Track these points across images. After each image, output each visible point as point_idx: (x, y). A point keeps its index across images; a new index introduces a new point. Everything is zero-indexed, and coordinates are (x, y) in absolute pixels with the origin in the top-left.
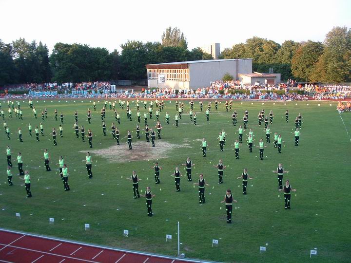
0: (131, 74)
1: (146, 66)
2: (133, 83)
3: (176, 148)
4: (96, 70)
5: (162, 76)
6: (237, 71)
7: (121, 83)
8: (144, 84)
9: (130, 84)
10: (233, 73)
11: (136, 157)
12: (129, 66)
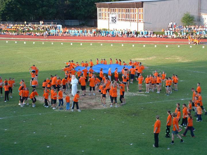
0: (79, 13)
1: (95, 5)
2: (81, 23)
3: (129, 97)
4: (39, 8)
5: (114, 16)
6: (200, 10)
7: (68, 22)
8: (93, 24)
9: (78, 24)
10: (193, 13)
11: (85, 105)
12: (77, 4)
